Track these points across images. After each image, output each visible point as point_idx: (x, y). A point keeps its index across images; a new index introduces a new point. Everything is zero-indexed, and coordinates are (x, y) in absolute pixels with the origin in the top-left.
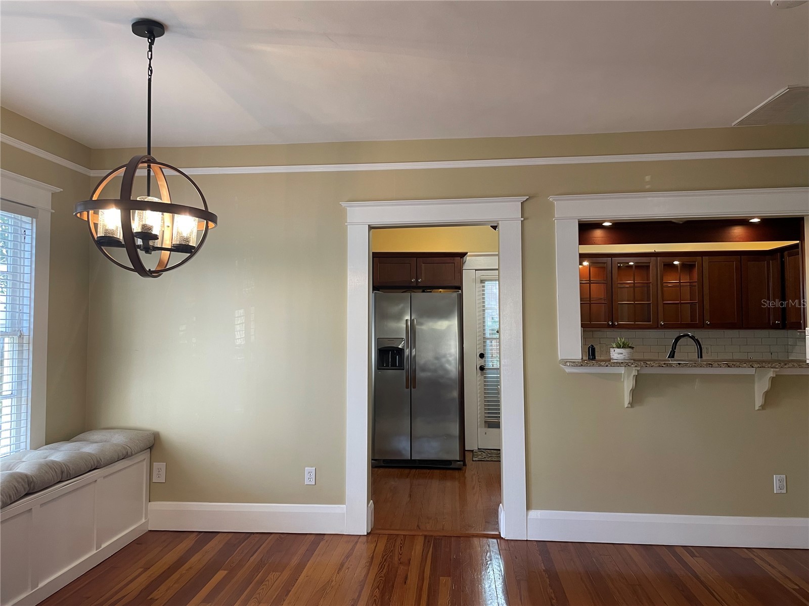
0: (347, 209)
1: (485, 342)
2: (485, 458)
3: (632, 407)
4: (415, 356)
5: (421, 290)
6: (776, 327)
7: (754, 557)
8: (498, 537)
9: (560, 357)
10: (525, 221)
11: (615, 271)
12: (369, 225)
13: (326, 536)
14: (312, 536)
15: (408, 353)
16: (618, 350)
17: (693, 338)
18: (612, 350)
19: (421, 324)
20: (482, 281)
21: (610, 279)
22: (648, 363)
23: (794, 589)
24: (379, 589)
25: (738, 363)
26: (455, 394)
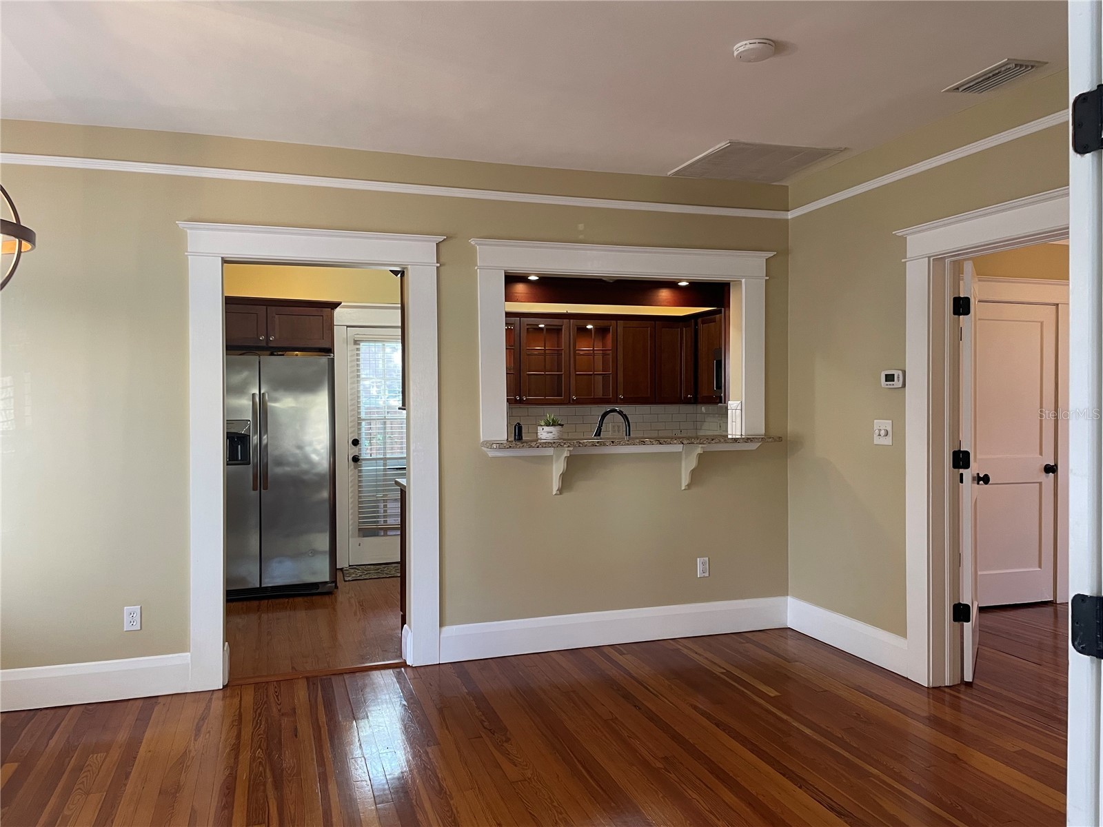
0: (186, 232)
1: (359, 424)
2: (360, 576)
3: (561, 494)
4: (267, 445)
5: (269, 352)
6: (687, 402)
7: (680, 647)
8: (404, 665)
9: (482, 438)
10: (442, 268)
11: (524, 334)
12: (222, 258)
13: (160, 699)
14: (138, 701)
15: (255, 442)
16: (547, 429)
17: (620, 413)
18: (540, 428)
19: (276, 400)
20: (356, 342)
21: (519, 345)
22: (581, 441)
23: (722, 673)
24: (261, 749)
25: (669, 440)
26: (325, 494)
